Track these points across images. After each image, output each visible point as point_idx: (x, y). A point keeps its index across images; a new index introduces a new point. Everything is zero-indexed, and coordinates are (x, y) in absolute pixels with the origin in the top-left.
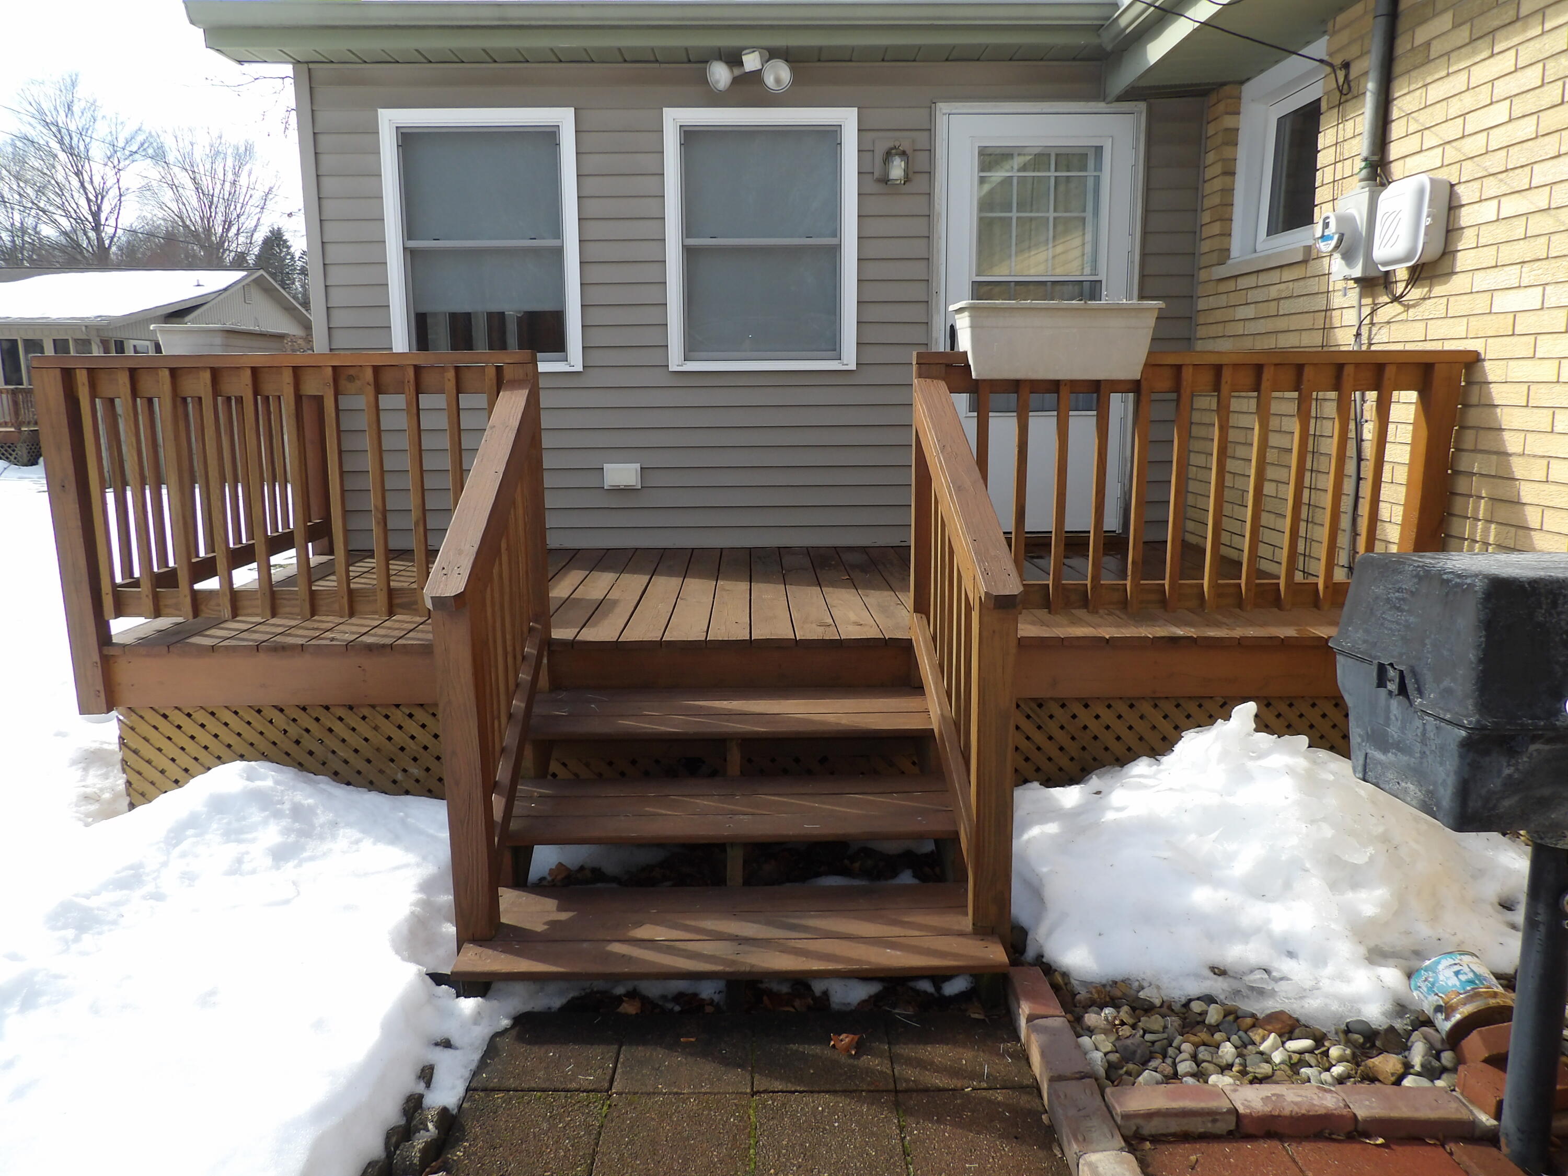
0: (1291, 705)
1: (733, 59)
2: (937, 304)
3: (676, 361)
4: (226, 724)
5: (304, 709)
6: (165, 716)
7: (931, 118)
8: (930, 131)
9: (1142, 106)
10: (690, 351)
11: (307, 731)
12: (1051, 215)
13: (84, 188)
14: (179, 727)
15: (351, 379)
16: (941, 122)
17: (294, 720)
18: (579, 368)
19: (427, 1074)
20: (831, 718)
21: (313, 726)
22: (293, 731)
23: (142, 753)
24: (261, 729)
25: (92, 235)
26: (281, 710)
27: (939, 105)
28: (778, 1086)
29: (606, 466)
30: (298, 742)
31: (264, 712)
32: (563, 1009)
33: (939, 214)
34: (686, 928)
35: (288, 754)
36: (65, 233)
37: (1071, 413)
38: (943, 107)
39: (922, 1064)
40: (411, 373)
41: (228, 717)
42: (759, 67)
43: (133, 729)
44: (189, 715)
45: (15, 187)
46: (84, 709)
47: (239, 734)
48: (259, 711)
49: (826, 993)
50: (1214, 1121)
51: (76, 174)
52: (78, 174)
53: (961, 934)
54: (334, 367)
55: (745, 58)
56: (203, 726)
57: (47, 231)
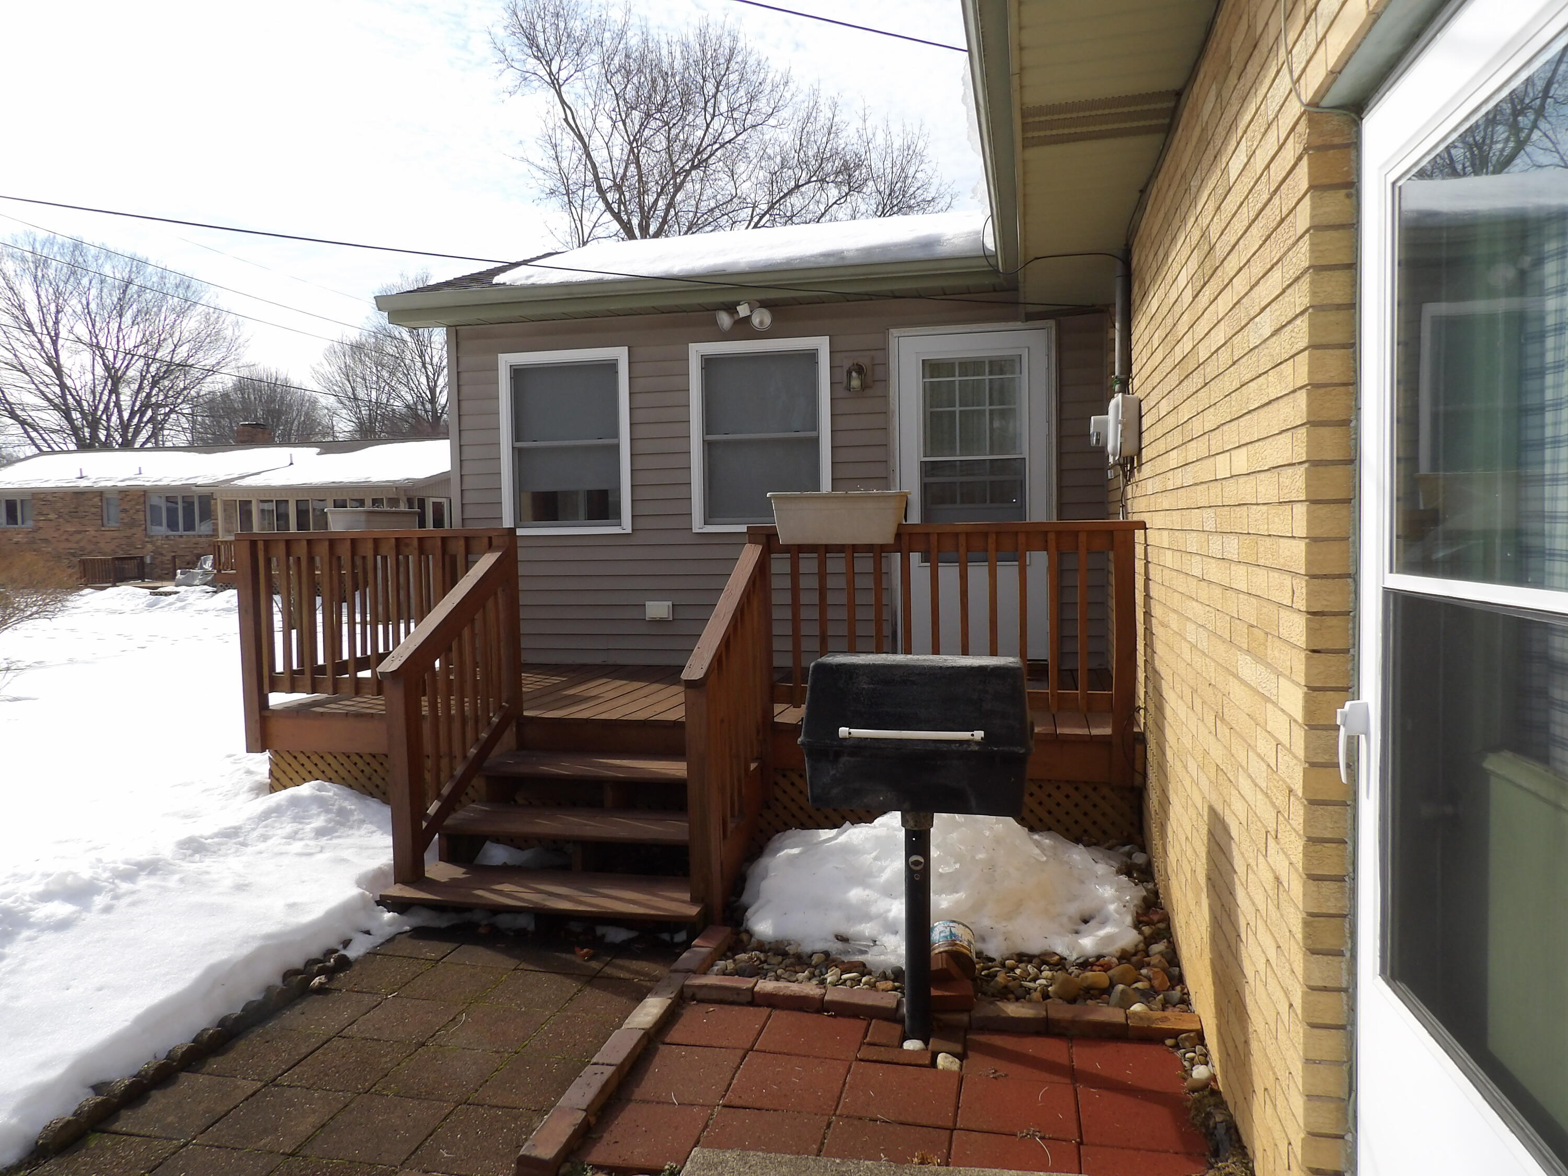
0: (1040, 787)
1: (731, 309)
2: (894, 480)
3: (698, 525)
4: (329, 764)
5: (374, 757)
6: (295, 757)
7: (886, 341)
8: (885, 349)
9: (1052, 323)
10: (710, 517)
11: (376, 771)
12: (987, 408)
13: (425, 368)
14: (303, 765)
15: (407, 545)
16: (893, 343)
17: (368, 764)
18: (629, 531)
19: (346, 943)
20: (673, 772)
21: (378, 768)
22: (367, 770)
23: (281, 780)
24: (349, 769)
25: (428, 406)
26: (361, 757)
27: (891, 330)
28: (531, 968)
29: (647, 603)
30: (370, 779)
31: (351, 758)
32: (448, 927)
33: (894, 412)
34: (527, 887)
35: (343, 779)
36: (408, 406)
37: (998, 563)
38: (894, 332)
39: (621, 968)
40: (439, 543)
41: (330, 759)
42: (749, 314)
43: (277, 764)
44: (309, 757)
45: (374, 371)
46: (249, 750)
47: (336, 772)
48: (348, 757)
49: (603, 936)
50: (738, 994)
51: (420, 357)
52: (422, 356)
53: (684, 902)
54: (396, 539)
55: (738, 308)
56: (316, 765)
57: (398, 403)
